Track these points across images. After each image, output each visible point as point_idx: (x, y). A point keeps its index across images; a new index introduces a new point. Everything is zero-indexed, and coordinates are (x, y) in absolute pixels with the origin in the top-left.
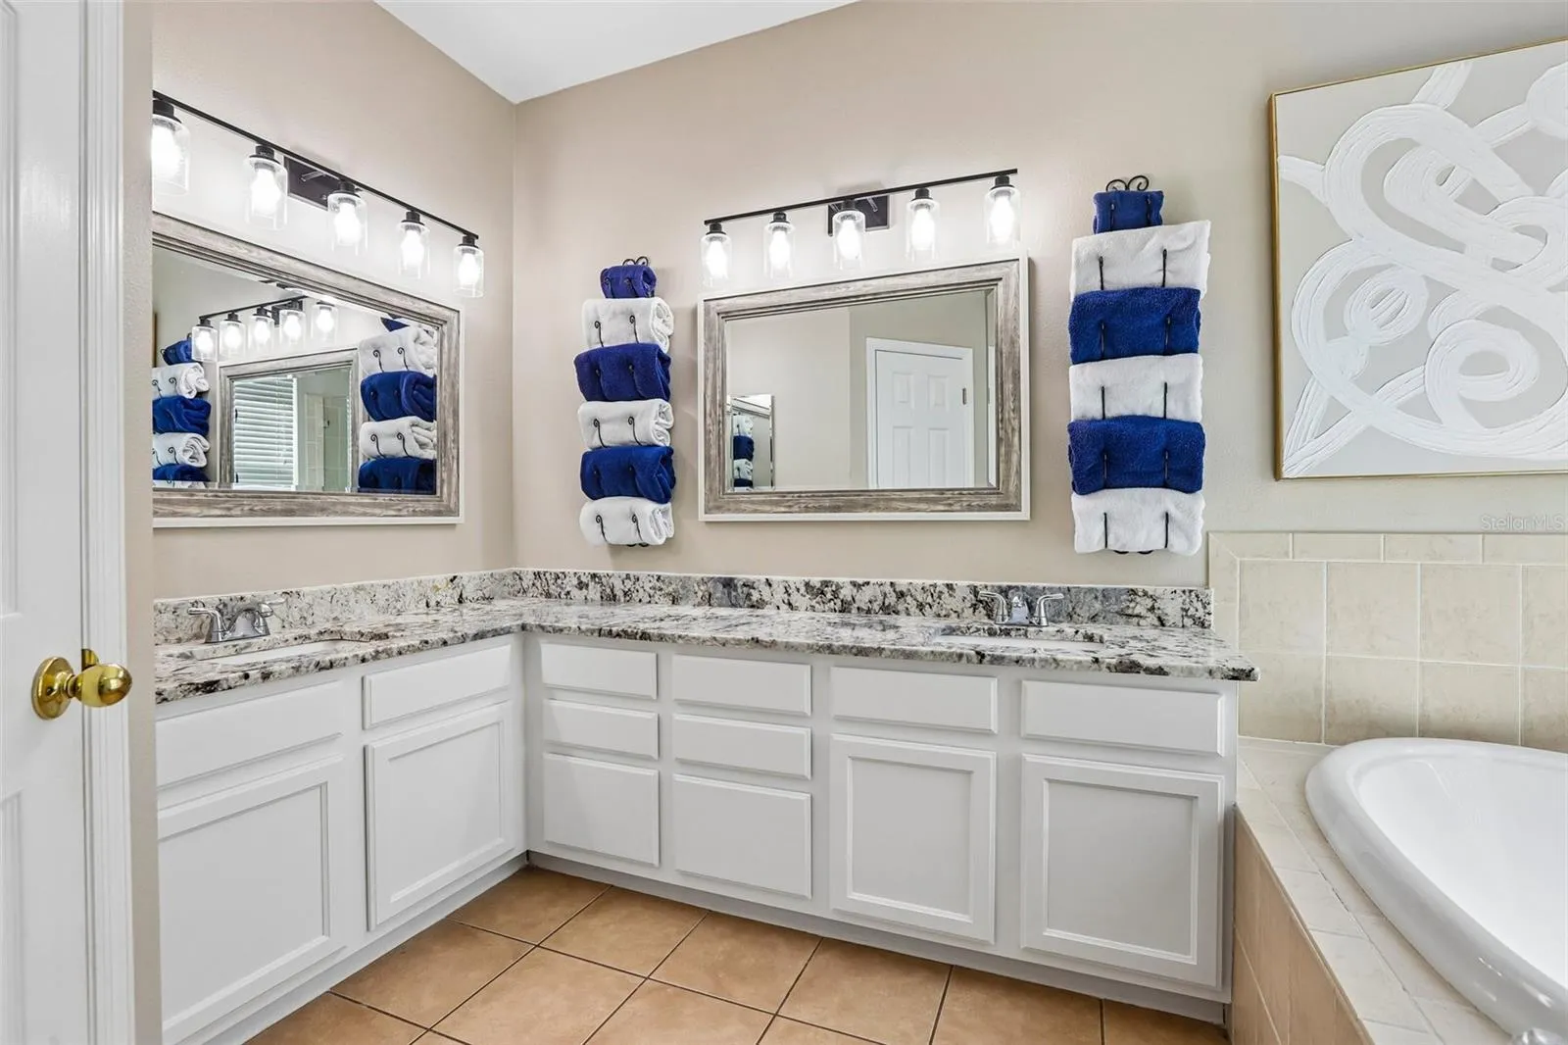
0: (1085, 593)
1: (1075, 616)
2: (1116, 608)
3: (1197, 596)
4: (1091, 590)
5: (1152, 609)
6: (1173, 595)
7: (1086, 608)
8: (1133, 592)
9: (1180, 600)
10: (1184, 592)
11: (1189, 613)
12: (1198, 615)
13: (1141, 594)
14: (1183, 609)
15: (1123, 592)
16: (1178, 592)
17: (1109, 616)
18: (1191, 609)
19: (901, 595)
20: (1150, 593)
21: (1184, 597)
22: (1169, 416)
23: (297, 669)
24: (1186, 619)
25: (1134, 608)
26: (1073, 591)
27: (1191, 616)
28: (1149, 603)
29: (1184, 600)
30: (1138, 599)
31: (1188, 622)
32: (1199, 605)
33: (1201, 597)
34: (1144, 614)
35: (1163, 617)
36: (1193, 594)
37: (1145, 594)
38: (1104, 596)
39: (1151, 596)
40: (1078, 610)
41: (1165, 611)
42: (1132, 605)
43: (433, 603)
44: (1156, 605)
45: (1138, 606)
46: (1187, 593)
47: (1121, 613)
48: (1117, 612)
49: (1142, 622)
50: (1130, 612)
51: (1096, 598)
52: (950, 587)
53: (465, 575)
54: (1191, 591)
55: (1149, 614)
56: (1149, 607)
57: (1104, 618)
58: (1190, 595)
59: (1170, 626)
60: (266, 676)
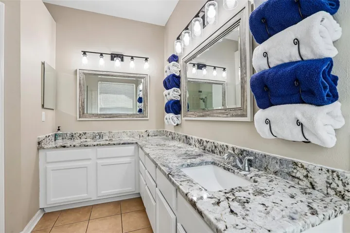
0: (272, 159)
1: (268, 170)
2: (286, 171)
3: (338, 176)
4: (274, 158)
5: (307, 176)
6: (320, 171)
7: (272, 167)
8: (296, 164)
9: (325, 176)
10: (328, 171)
11: (332, 186)
12: (339, 189)
13: (300, 166)
14: (327, 182)
15: (290, 163)
16: (324, 170)
17: (283, 174)
18: (334, 184)
19: (216, 147)
20: (305, 167)
21: (328, 175)
22: (305, 58)
23: (80, 146)
24: (329, 190)
25: (296, 173)
26: (267, 157)
27: (333, 189)
28: (305, 173)
29: (328, 177)
30: (298, 169)
31: (332, 192)
32: (340, 183)
33: (341, 178)
34: (301, 177)
35: (313, 183)
36: (335, 174)
37: (303, 167)
38: (280, 162)
39: (306, 169)
40: (269, 167)
41: (315, 180)
42: (295, 171)
43: (141, 136)
44: (309, 175)
45: (298, 173)
46: (331, 173)
47: (289, 174)
48: (287, 173)
49: (300, 182)
50: (294, 175)
51: (277, 163)
52: (227, 146)
53: (150, 130)
54: (333, 172)
55: (304, 179)
56: (305, 175)
57: (281, 174)
58: (332, 175)
59: (318, 191)
60: (74, 146)
